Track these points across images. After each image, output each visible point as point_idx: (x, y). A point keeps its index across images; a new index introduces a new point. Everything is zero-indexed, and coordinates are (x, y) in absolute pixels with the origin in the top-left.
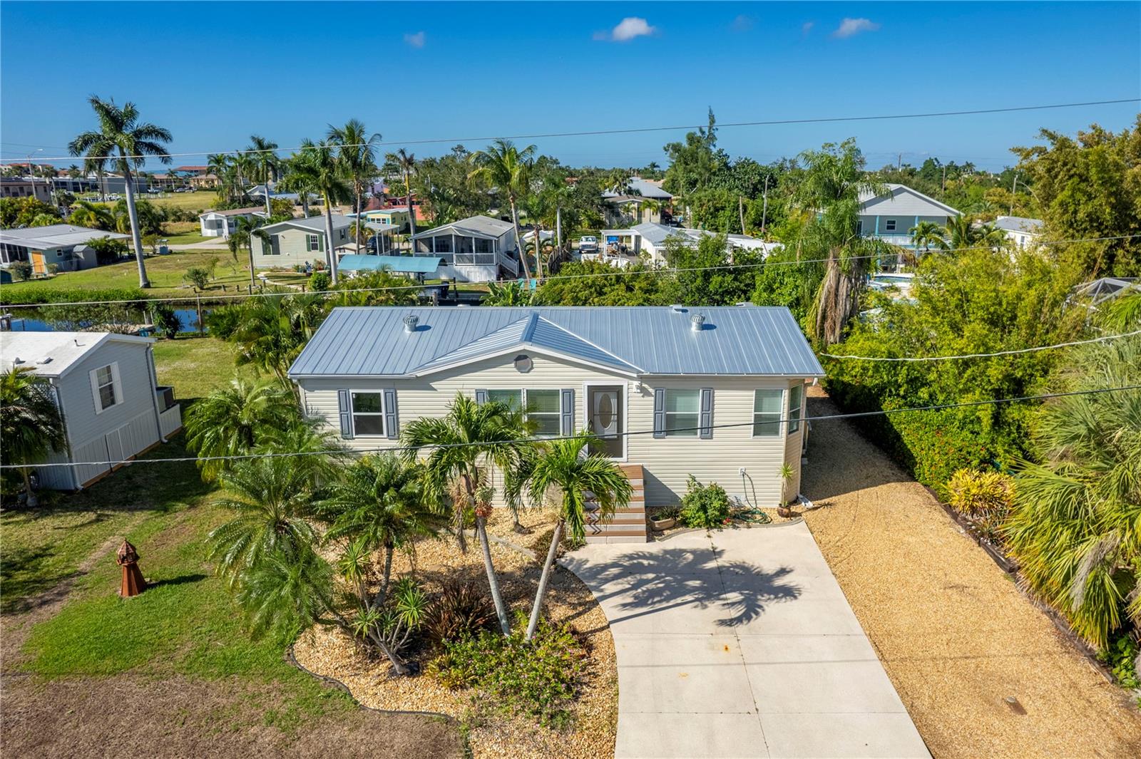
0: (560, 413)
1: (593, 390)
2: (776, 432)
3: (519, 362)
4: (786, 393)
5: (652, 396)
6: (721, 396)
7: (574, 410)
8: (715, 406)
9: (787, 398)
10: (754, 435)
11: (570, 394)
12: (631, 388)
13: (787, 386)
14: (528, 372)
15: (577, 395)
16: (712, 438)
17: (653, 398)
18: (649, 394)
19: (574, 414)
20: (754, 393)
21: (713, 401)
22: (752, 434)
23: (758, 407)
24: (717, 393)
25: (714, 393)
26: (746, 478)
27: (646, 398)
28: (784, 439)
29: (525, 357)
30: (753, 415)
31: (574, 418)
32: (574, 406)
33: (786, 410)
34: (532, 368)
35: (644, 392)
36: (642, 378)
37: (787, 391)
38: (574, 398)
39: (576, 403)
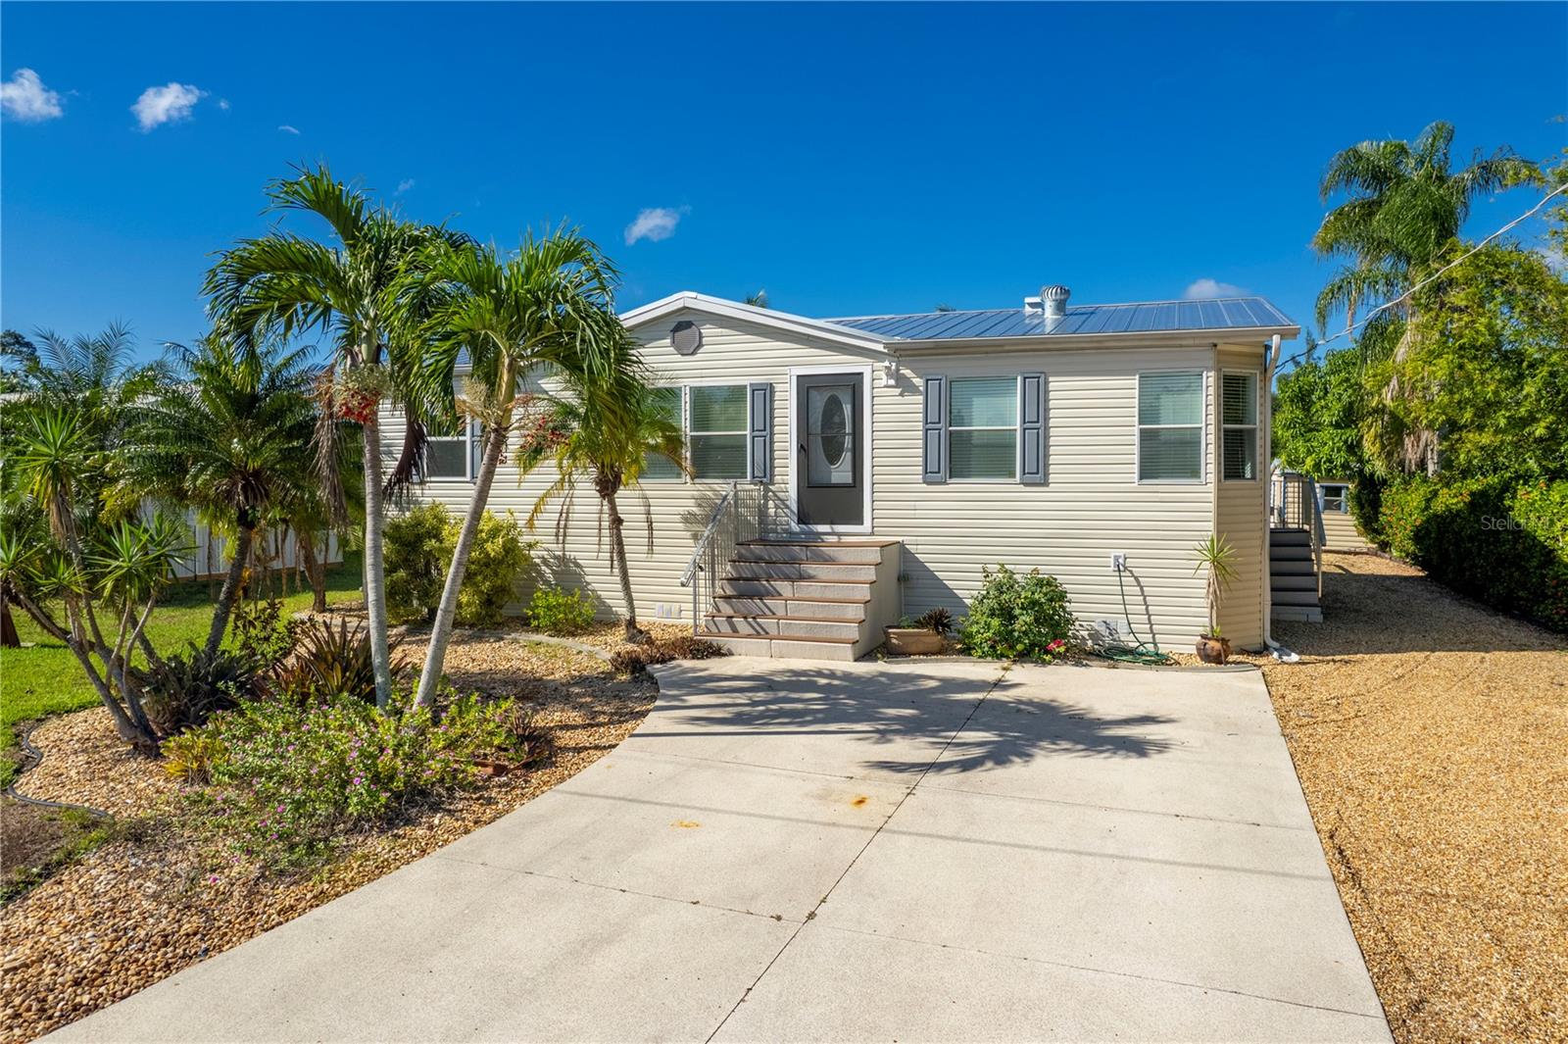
0: (748, 432)
1: (808, 386)
2: (1192, 471)
3: (680, 335)
4: (1210, 380)
5: (920, 393)
6: (1064, 390)
7: (772, 426)
8: (1052, 413)
9: (1211, 390)
10: (1141, 478)
11: (766, 392)
12: (875, 377)
13: (1211, 363)
14: (693, 353)
15: (777, 396)
16: (1046, 483)
17: (921, 399)
18: (914, 390)
19: (772, 434)
20: (1135, 381)
21: (1047, 400)
22: (1136, 476)
23: (1147, 414)
24: (1056, 383)
25: (1046, 383)
26: (1128, 580)
27: (908, 398)
28: (1212, 487)
29: (689, 325)
30: (1136, 431)
31: (772, 442)
32: (772, 418)
33: (1212, 419)
34: (700, 345)
35: (904, 385)
36: (898, 353)
37: (1212, 374)
38: (772, 401)
39: (777, 413)
